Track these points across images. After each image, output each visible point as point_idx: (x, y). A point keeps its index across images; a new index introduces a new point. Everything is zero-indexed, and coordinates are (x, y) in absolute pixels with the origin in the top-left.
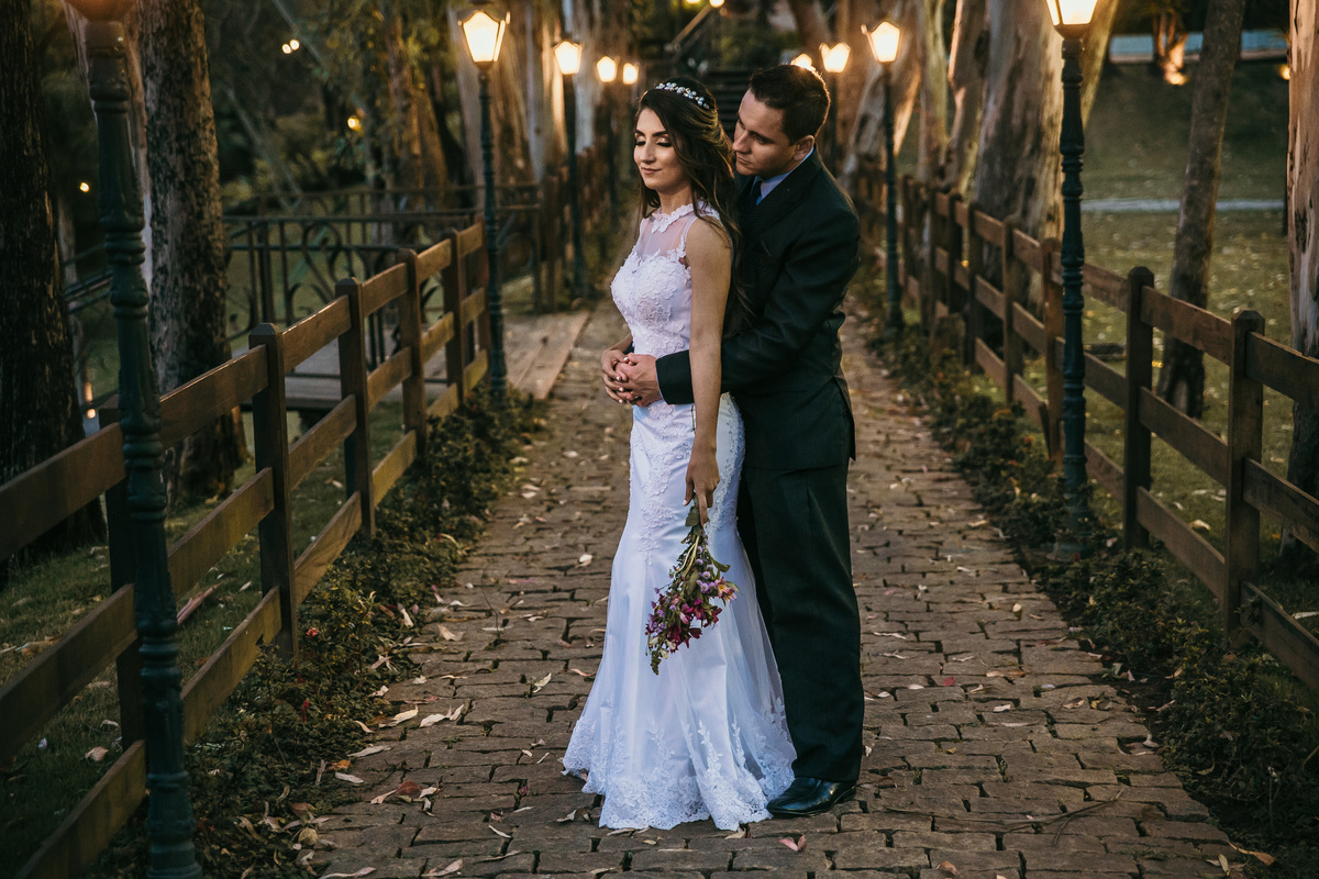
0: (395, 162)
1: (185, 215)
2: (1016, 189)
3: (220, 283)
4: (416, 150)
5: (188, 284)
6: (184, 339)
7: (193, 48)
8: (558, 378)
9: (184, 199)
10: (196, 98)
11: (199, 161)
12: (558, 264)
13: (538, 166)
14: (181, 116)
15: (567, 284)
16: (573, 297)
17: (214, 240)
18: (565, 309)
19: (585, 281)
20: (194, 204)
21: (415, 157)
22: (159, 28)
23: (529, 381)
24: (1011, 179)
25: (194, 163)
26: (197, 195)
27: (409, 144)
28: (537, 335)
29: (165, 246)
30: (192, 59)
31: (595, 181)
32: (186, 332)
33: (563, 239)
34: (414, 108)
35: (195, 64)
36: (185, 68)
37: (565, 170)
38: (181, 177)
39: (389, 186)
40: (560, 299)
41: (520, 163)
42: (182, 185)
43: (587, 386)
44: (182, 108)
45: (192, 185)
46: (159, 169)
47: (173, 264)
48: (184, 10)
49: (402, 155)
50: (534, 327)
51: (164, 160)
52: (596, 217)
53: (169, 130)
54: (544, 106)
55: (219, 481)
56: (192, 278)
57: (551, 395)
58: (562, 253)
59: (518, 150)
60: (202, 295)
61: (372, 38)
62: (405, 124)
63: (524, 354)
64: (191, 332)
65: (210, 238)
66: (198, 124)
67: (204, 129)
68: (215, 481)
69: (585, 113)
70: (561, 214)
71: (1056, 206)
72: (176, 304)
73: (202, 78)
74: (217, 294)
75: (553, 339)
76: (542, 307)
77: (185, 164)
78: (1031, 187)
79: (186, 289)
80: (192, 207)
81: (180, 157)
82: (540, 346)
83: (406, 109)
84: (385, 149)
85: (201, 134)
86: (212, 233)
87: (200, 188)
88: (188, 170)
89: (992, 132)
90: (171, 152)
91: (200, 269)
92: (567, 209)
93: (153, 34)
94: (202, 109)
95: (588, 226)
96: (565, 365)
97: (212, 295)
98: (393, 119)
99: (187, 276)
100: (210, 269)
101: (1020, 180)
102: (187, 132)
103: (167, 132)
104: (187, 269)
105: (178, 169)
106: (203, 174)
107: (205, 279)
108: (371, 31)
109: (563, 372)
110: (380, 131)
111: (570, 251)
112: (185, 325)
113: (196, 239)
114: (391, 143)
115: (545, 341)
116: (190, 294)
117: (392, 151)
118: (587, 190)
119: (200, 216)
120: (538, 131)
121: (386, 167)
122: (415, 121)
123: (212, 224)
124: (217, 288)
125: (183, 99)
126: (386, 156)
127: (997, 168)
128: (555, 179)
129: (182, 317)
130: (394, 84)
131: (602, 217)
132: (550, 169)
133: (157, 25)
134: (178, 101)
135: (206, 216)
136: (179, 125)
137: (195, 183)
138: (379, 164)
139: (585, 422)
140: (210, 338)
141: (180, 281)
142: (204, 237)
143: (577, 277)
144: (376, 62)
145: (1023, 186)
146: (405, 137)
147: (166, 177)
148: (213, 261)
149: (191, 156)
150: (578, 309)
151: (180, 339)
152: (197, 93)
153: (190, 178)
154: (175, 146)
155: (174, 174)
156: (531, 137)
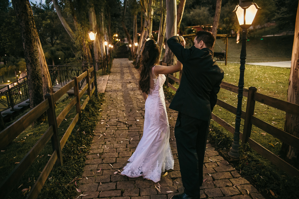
0: (84, 56)
1: (32, 69)
2: (171, 61)
3: (41, 82)
4: (87, 55)
5: (34, 83)
6: (34, 93)
7: (32, 36)
8: (106, 87)
9: (32, 66)
10: (33, 46)
11: (34, 59)
12: (105, 68)
13: (102, 56)
14: (30, 50)
15: (106, 71)
16: (107, 73)
17: (39, 74)
18: (106, 74)
19: (109, 70)
20: (34, 67)
21: (87, 56)
22: (24, 32)
23: (102, 88)
24: (170, 59)
25: (33, 59)
26: (34, 65)
27: (86, 54)
28: (103, 79)
29: (29, 75)
30: (32, 38)
31: (109, 58)
32: (34, 92)
33: (106, 65)
34: (87, 50)
35: (32, 39)
36: (30, 40)
37: (106, 57)
38: (31, 62)
39: (84, 59)
40: (105, 73)
41: (100, 56)
42: (31, 64)
43: (110, 89)
44: (30, 48)
45: (33, 63)
46: (27, 60)
47: (30, 79)
48: (30, 28)
49: (85, 55)
50: (102, 77)
51: (27, 58)
52: (109, 62)
53: (28, 52)
54: (103, 50)
55: (44, 119)
56: (34, 81)
57: (105, 91)
58: (106, 67)
59: (100, 55)
60: (37, 85)
61: (81, 41)
62: (85, 52)
63: (101, 82)
64: (35, 92)
65: (38, 74)
66: (34, 51)
67: (35, 52)
68: (43, 119)
69: (108, 51)
70: (105, 62)
71: (176, 63)
72: (32, 87)
73: (34, 42)
74: (40, 84)
75: (105, 79)
76: (103, 74)
77: (31, 59)
78: (173, 60)
79: (33, 84)
80: (34, 68)
81: (30, 58)
82: (103, 81)
83: (86, 50)
84: (83, 55)
85: (34, 53)
86: (38, 73)
87: (35, 64)
88: (32, 60)
89: (167, 53)
90: (28, 57)
91: (36, 80)
92: (106, 61)
93: (23, 33)
94: (34, 48)
95: (108, 63)
96: (107, 85)
97: (39, 84)
98: (84, 51)
99: (33, 81)
100: (38, 80)
101: (171, 59)
102: (31, 53)
103: (27, 53)
104: (33, 80)
105: (30, 60)
106: (35, 61)
107: (37, 82)
108: (81, 40)
109: (107, 86)
110: (82, 52)
111: (106, 66)
112: (34, 91)
113: (35, 74)
114: (84, 54)
115: (104, 80)
116: (34, 85)
117: (84, 55)
118: (108, 59)
119: (35, 69)
120: (102, 52)
121: (83, 57)
122: (87, 51)
123: (38, 71)
124: (40, 83)
125: (30, 46)
126: (83, 56)
127: (168, 58)
128: (105, 58)
129: (33, 89)
130: (84, 46)
131: (110, 62)
132: (104, 57)
133: (23, 31)
134: (29, 47)
135: (37, 69)
136: (29, 52)
137: (34, 63)
138: (82, 57)
139: (111, 98)
140: (39, 93)
141: (32, 82)
142: (37, 74)
143: (108, 70)
144: (82, 44)
145: (172, 60)
146: (86, 53)
147: (28, 62)
148: (39, 78)
149: (32, 58)
150: (108, 74)
151: (33, 94)
152: (33, 45)
153: (33, 62)
154: (29, 56)
155: (29, 61)
156: (102, 53)
